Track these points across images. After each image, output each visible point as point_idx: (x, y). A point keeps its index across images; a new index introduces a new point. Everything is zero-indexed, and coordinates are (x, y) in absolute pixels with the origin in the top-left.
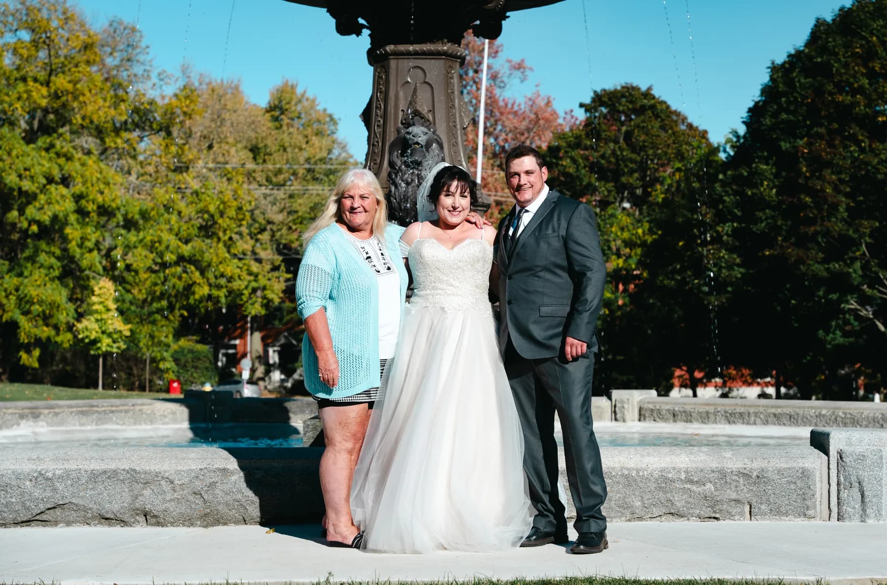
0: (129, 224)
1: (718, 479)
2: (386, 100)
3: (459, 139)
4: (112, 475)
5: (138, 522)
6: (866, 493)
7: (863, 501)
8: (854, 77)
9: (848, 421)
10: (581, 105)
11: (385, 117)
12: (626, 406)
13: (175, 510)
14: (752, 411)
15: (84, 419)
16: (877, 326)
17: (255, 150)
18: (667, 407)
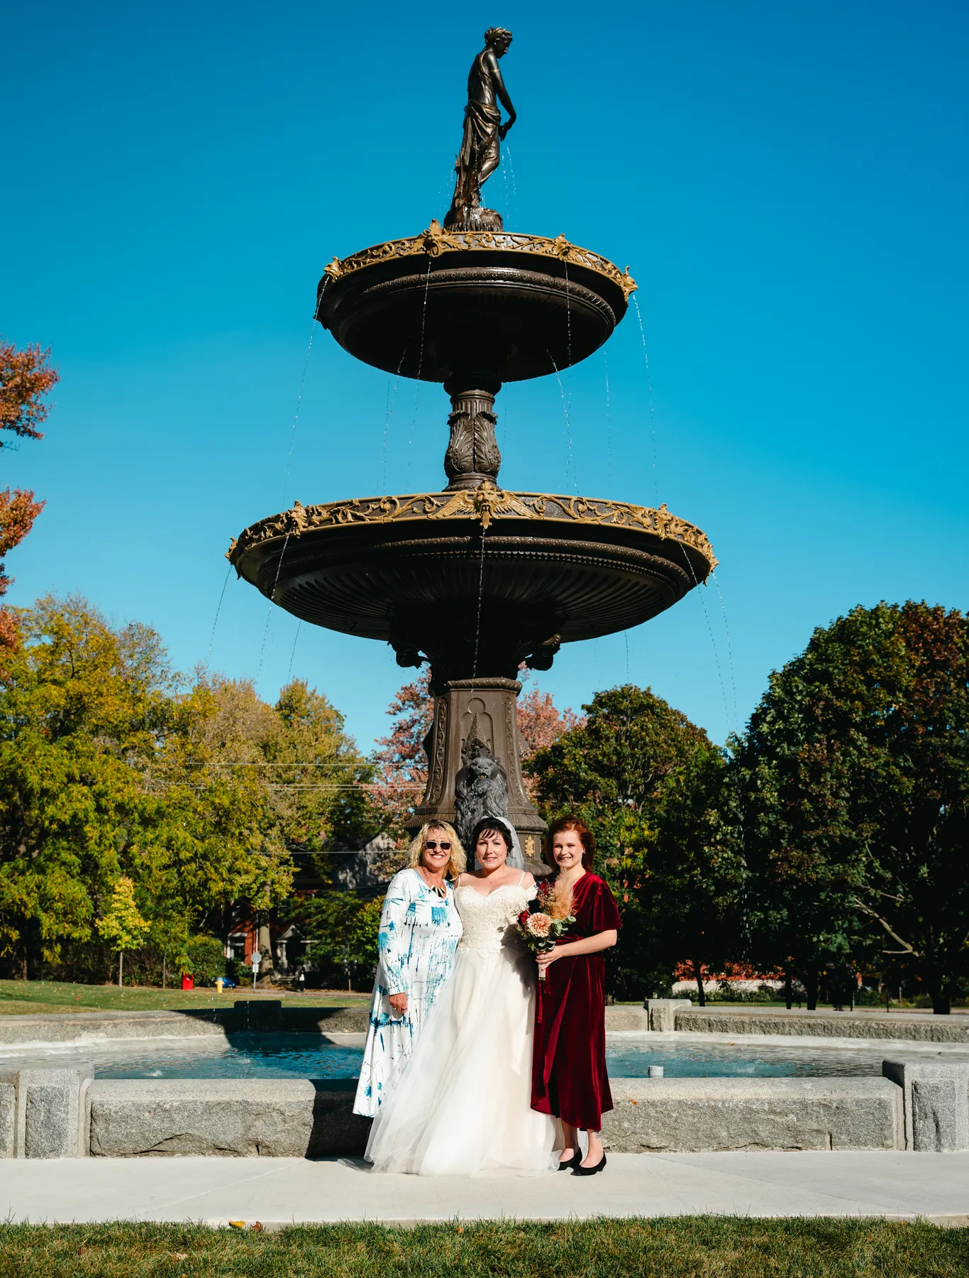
0: (147, 822)
1: (800, 1110)
2: (447, 730)
3: (517, 764)
4: (225, 1106)
5: (251, 1152)
6: (941, 1124)
7: (938, 1131)
8: (853, 684)
9: (881, 1032)
10: (583, 707)
11: (446, 746)
12: (662, 1015)
13: (285, 1141)
14: (786, 1021)
15: (141, 1030)
16: (881, 924)
17: (265, 747)
18: (703, 1017)
